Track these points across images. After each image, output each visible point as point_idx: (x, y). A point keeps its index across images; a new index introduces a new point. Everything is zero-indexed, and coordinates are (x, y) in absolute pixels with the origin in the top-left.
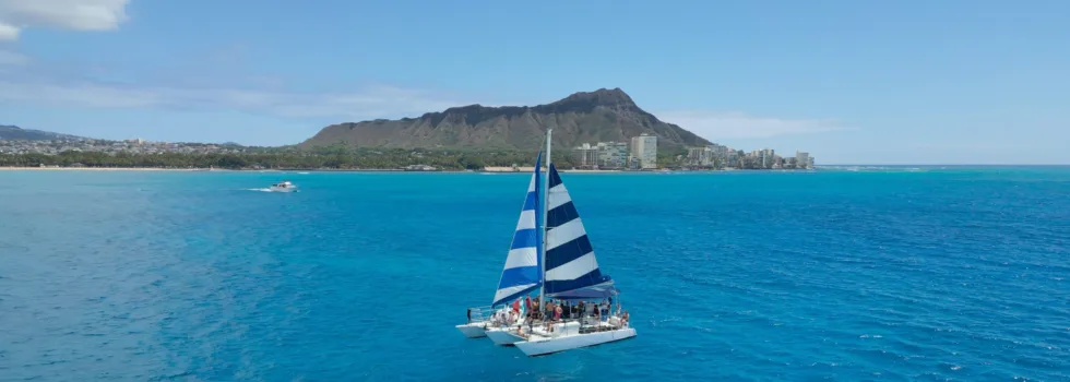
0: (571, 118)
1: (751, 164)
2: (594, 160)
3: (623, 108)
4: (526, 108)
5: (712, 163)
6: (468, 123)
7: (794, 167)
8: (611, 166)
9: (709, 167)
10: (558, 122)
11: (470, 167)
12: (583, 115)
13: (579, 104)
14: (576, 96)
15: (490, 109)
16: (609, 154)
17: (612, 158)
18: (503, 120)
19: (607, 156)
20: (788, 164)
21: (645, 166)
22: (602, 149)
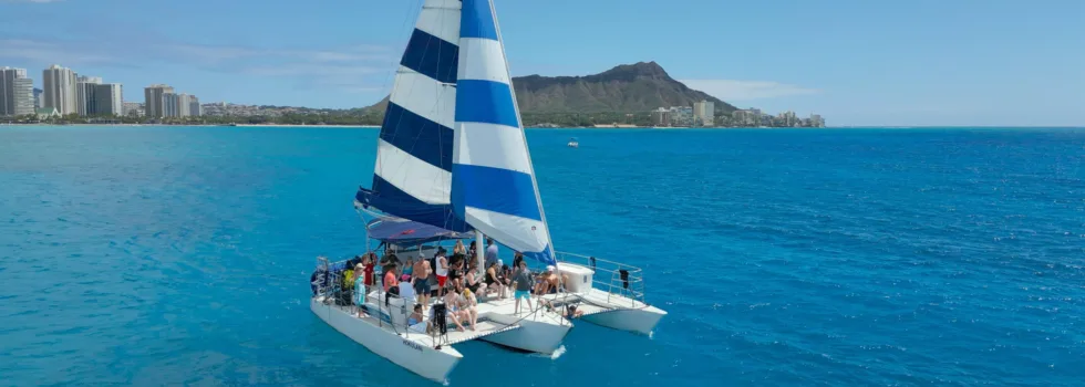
0: (616, 85)
1: (777, 123)
2: (667, 119)
3: (658, 78)
4: (577, 77)
5: (753, 122)
6: (529, 89)
7: (810, 126)
8: (681, 123)
9: (752, 125)
10: (605, 89)
11: (582, 125)
12: (626, 84)
13: (623, 74)
14: (619, 67)
15: (547, 79)
16: (679, 115)
17: (682, 118)
18: (558, 88)
19: (678, 116)
20: (804, 124)
21: (706, 124)
22: (674, 111)
